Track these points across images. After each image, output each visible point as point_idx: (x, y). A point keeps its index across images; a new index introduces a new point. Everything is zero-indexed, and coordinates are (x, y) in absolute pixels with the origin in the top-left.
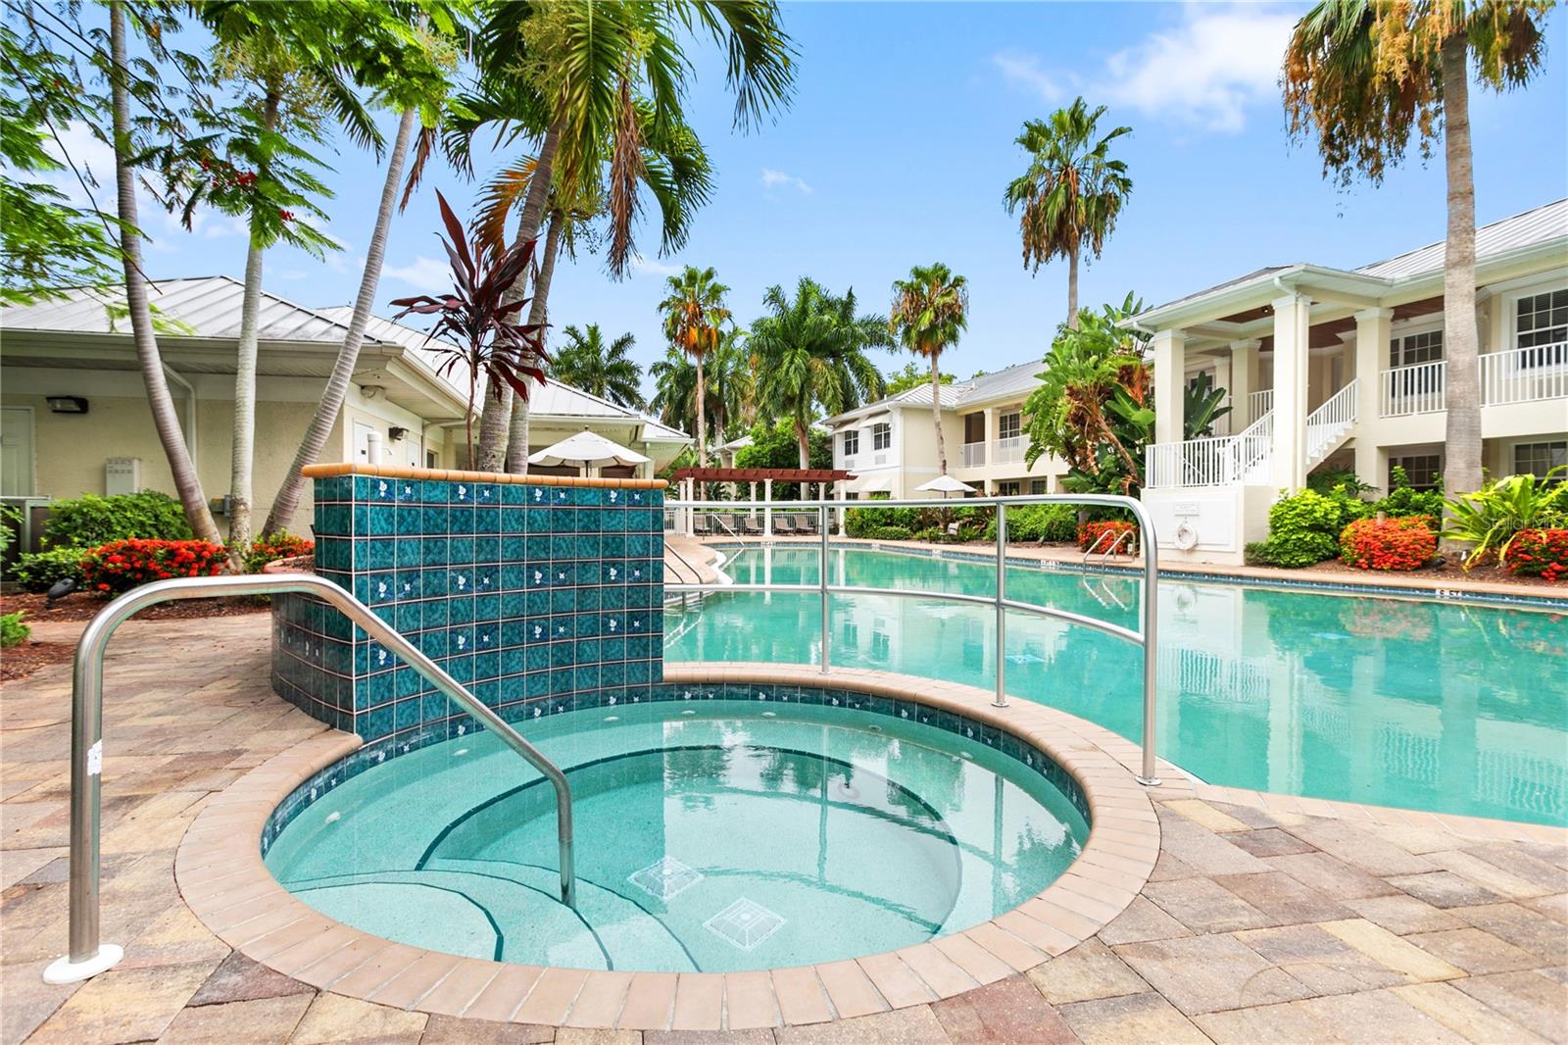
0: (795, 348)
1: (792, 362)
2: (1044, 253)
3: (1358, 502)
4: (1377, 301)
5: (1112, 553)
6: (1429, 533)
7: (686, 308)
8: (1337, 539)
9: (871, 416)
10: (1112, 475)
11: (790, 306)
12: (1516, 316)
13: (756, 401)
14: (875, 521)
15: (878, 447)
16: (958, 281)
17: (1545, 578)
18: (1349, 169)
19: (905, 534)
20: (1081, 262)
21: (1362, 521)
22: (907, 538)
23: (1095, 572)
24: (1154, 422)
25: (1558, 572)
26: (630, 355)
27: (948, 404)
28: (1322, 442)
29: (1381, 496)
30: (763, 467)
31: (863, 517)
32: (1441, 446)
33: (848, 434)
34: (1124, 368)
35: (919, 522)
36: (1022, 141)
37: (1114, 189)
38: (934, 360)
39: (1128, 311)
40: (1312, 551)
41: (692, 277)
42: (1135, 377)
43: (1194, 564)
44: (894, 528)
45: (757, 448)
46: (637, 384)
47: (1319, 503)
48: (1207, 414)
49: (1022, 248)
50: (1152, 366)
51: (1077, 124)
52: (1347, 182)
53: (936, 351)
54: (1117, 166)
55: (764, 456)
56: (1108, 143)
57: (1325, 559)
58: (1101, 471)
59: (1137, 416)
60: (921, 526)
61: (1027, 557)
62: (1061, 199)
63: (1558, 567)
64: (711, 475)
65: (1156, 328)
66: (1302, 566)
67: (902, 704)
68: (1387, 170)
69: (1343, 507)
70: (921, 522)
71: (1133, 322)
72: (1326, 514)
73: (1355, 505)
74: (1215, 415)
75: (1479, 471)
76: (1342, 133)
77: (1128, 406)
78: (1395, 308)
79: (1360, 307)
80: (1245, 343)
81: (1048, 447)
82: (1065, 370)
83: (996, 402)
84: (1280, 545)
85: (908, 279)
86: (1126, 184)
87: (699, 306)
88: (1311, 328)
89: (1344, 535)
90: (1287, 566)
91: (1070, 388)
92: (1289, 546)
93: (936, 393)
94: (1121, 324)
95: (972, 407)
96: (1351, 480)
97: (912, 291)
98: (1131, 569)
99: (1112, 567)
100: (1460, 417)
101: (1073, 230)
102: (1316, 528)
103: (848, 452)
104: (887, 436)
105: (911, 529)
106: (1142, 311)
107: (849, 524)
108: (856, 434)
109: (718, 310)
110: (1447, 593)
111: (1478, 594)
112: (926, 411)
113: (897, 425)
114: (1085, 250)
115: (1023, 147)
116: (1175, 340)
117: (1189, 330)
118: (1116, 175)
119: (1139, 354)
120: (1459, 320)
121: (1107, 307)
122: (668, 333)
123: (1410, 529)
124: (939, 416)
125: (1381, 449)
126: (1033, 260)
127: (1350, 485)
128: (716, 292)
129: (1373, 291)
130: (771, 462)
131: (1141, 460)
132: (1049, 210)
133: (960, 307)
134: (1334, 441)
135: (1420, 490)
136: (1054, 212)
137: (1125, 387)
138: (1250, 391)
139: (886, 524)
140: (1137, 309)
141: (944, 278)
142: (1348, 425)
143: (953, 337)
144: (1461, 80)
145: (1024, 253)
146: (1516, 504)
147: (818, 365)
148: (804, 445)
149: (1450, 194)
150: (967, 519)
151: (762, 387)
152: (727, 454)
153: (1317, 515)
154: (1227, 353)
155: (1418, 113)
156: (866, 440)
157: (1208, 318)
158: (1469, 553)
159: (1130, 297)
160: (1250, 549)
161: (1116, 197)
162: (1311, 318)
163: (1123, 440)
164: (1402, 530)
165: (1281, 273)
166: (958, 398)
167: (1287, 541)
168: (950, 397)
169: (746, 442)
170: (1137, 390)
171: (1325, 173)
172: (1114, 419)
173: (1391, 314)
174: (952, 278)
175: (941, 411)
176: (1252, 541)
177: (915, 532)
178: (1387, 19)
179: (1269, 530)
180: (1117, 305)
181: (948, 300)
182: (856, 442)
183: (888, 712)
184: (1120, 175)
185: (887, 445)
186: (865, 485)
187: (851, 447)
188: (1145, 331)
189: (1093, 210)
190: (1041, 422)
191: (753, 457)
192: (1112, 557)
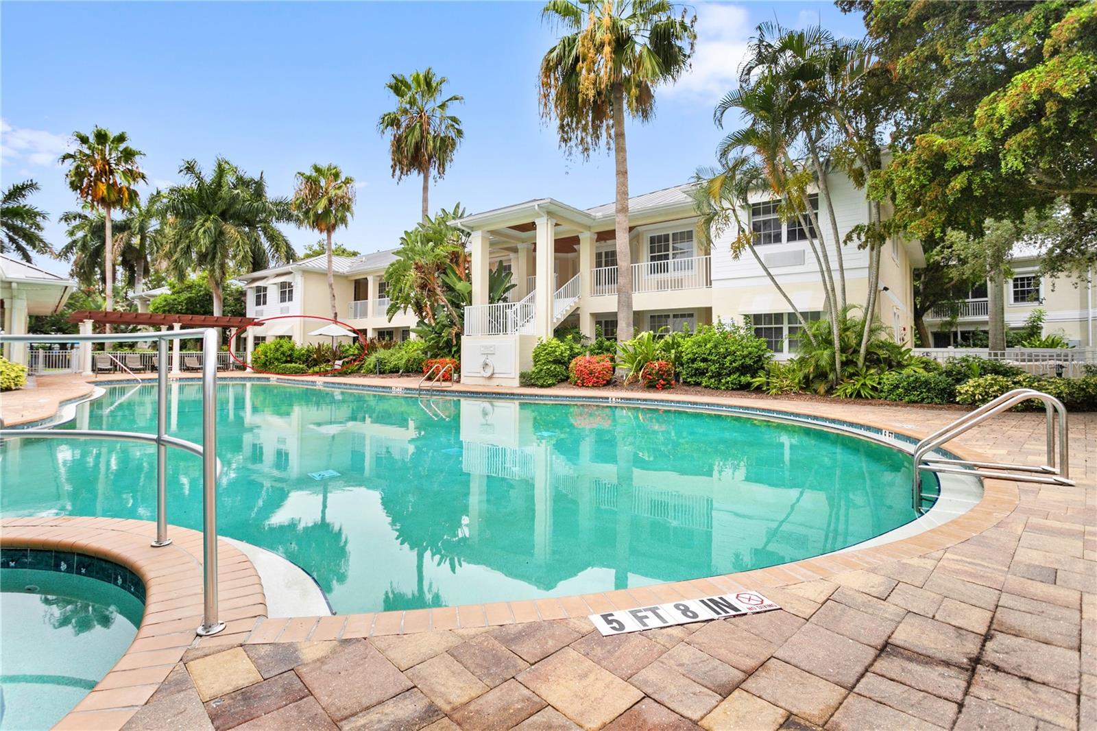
0: (210, 213)
1: (203, 225)
2: (405, 169)
3: (579, 346)
4: (589, 228)
5: (438, 380)
6: (609, 364)
7: (94, 164)
8: (567, 368)
9: (278, 275)
10: (444, 326)
11: (205, 178)
12: (649, 246)
13: (169, 255)
14: (277, 359)
15: (283, 300)
16: (348, 181)
17: (658, 389)
18: (571, 147)
19: (302, 369)
20: (431, 179)
21: (579, 357)
22: (303, 373)
23: (427, 394)
24: (471, 291)
25: (663, 385)
26: (30, 201)
27: (341, 271)
28: (563, 309)
29: (593, 342)
30: (178, 313)
31: (266, 356)
32: (615, 314)
33: (258, 289)
34: (453, 253)
35: (314, 360)
36: (391, 87)
37: (452, 134)
38: (329, 237)
39: (456, 216)
40: (555, 376)
41: (101, 137)
42: (461, 260)
43: (492, 387)
44: (293, 365)
45: (173, 297)
46: (39, 227)
47: (558, 347)
48: (502, 288)
49: (391, 163)
50: (470, 255)
51: (428, 85)
52: (570, 154)
53: (330, 229)
54: (454, 120)
55: (179, 303)
56: (448, 103)
57: (562, 381)
58: (438, 324)
59: (460, 286)
60: (316, 363)
61: (383, 385)
62: (417, 132)
63: (663, 382)
64: (127, 318)
65: (472, 229)
66: (549, 386)
67: (62, 556)
68: (591, 152)
69: (571, 349)
70: (316, 360)
71: (458, 223)
72: (562, 353)
73: (577, 347)
74: (508, 289)
75: (632, 329)
76: (568, 124)
77: (455, 279)
78: (598, 233)
79: (581, 230)
80: (525, 245)
81: (403, 305)
82: (412, 250)
83: (375, 272)
84: (538, 373)
85: (309, 172)
86: (460, 132)
87: (109, 164)
88: (555, 240)
89: (571, 365)
90: (542, 386)
91: (416, 264)
92: (543, 373)
93: (330, 262)
94: (451, 223)
95: (360, 274)
96: (578, 333)
97: (312, 183)
98: (450, 392)
99: (438, 391)
100: (623, 298)
101: (424, 156)
102: (557, 362)
103: (258, 304)
104: (291, 292)
105: (308, 366)
106: (465, 215)
107: (255, 361)
108: (265, 289)
109: (131, 171)
110: (614, 400)
111: (627, 399)
112: (322, 274)
113: (298, 283)
114: (433, 172)
115: (392, 91)
116: (483, 238)
117: (492, 232)
118: (453, 126)
119: (463, 245)
120: (622, 243)
121: (443, 210)
122: (72, 183)
123: (601, 362)
124: (332, 278)
125: (592, 314)
126: (398, 172)
127: (576, 335)
128: (128, 155)
129: (586, 221)
130: (187, 309)
131: (462, 316)
132: (409, 139)
133: (349, 199)
134: (568, 308)
135: (608, 339)
136: (412, 140)
137: (455, 267)
138: (528, 276)
139: (287, 362)
140: (462, 214)
141: (336, 176)
142: (576, 299)
143: (343, 220)
144: (620, 110)
145: (392, 167)
146: (646, 347)
147: (231, 230)
148: (219, 297)
149: (617, 171)
150: (351, 357)
151: (177, 243)
152: (145, 300)
153: (557, 354)
154: (515, 250)
155: (605, 123)
156: (273, 294)
157: (502, 226)
158: (627, 375)
159: (458, 206)
160: (522, 376)
161: (453, 139)
162: (555, 234)
163: (453, 303)
164: (598, 363)
165: (539, 202)
166: (350, 267)
167: (541, 370)
168: (342, 265)
169: (164, 291)
170: (461, 269)
171: (560, 146)
172: (447, 287)
173: (596, 237)
174: (343, 178)
175: (334, 275)
176: (524, 371)
177: (310, 368)
178: (585, 63)
179: (533, 363)
180: (450, 210)
181: (339, 192)
182: (265, 296)
183: (47, 567)
184: (456, 126)
185: (290, 299)
186: (271, 331)
187: (261, 299)
188: (467, 230)
189: (438, 145)
190: (395, 286)
191: (168, 304)
192: (438, 384)
